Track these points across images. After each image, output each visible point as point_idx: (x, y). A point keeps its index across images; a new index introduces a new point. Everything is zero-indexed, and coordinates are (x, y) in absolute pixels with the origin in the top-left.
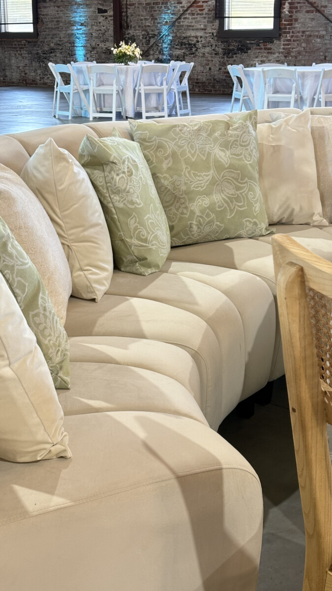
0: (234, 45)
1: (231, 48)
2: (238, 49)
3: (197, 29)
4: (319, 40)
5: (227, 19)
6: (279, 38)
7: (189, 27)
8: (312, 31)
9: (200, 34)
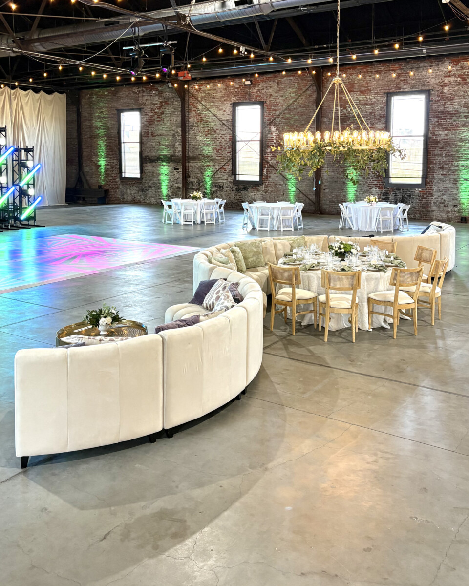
0: (241, 187)
1: (240, 188)
2: (243, 189)
3: (223, 179)
4: (280, 186)
5: (237, 176)
6: (262, 185)
7: (219, 178)
8: (277, 182)
9: (225, 181)
